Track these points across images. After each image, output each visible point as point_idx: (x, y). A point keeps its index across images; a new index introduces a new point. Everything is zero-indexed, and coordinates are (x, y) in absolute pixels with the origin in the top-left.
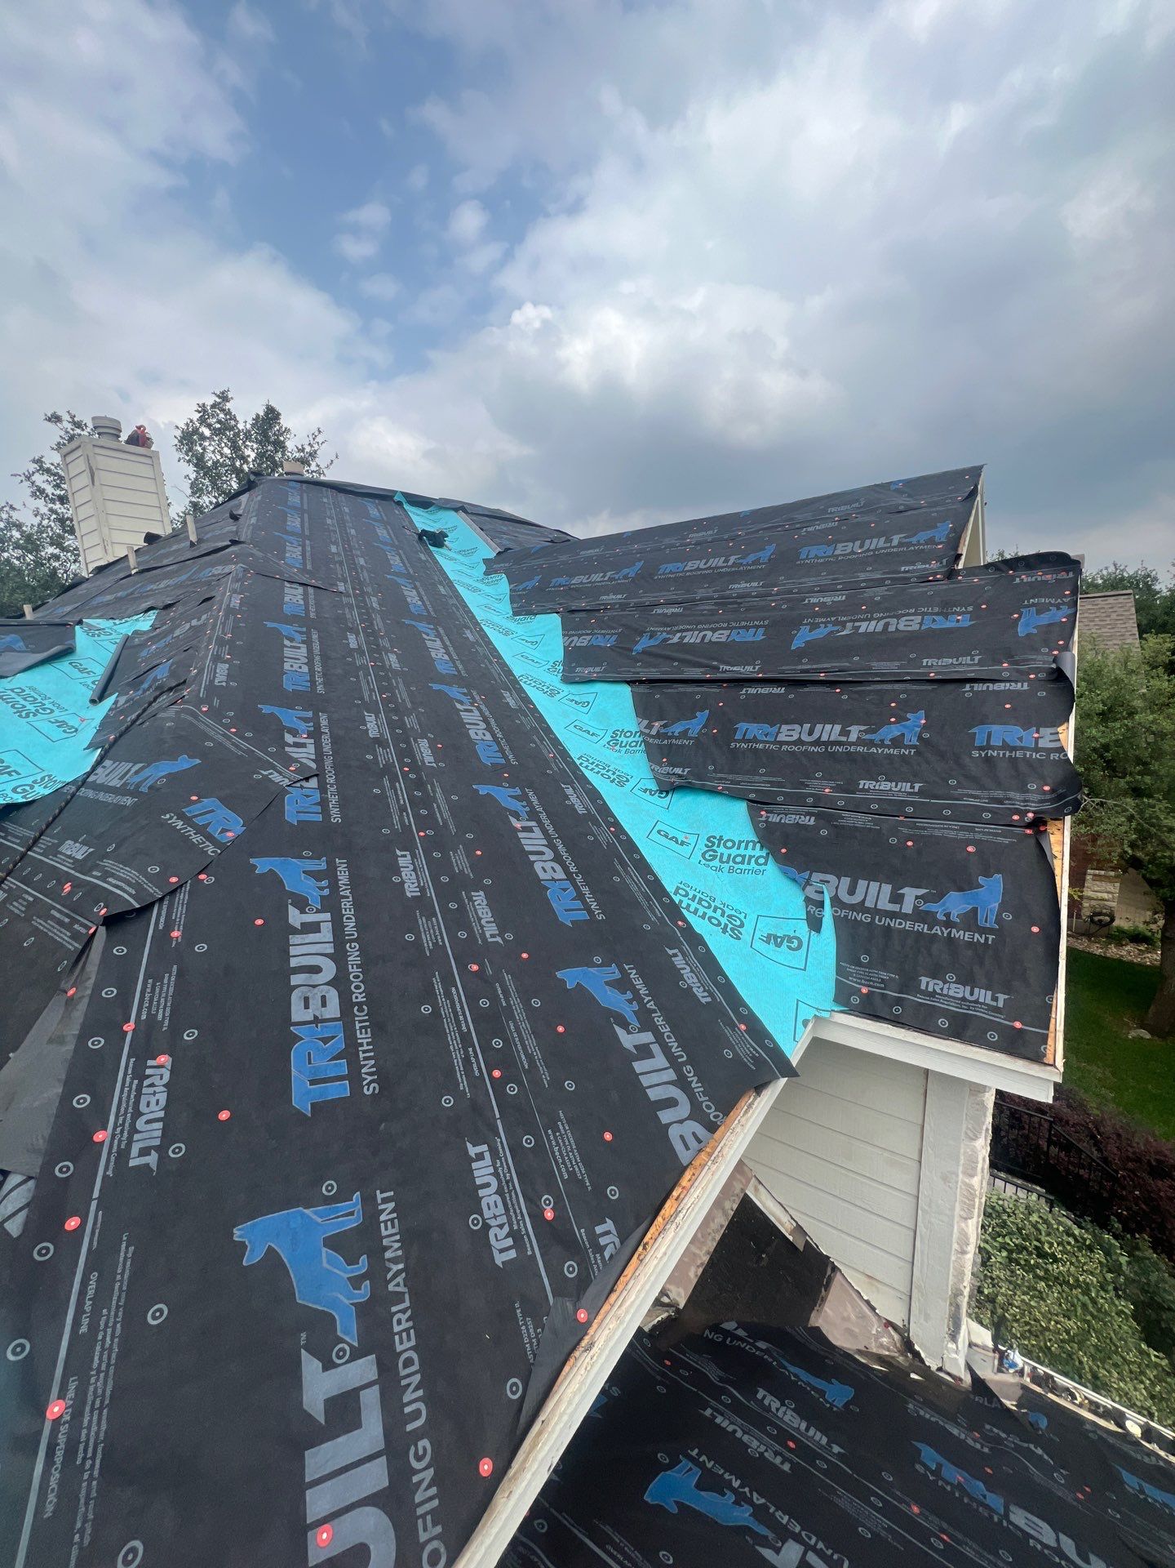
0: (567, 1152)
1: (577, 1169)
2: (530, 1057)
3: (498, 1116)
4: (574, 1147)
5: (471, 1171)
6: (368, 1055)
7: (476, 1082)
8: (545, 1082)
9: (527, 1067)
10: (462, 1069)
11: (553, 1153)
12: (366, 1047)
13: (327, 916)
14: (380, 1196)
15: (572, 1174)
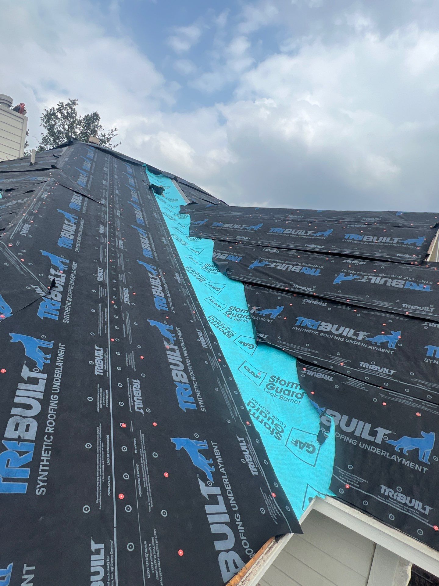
0: (153, 559)
1: (157, 573)
2: (144, 490)
3: (115, 525)
4: (158, 556)
5: (90, 561)
6: (45, 468)
7: (107, 500)
8: (150, 507)
9: (140, 496)
10: (101, 489)
11: (144, 558)
12: (45, 463)
13: (45, 376)
14: (26, 568)
15: (153, 575)
